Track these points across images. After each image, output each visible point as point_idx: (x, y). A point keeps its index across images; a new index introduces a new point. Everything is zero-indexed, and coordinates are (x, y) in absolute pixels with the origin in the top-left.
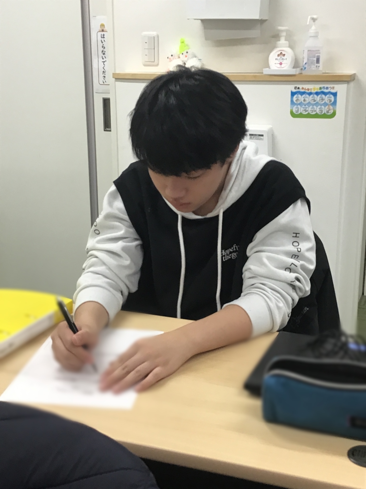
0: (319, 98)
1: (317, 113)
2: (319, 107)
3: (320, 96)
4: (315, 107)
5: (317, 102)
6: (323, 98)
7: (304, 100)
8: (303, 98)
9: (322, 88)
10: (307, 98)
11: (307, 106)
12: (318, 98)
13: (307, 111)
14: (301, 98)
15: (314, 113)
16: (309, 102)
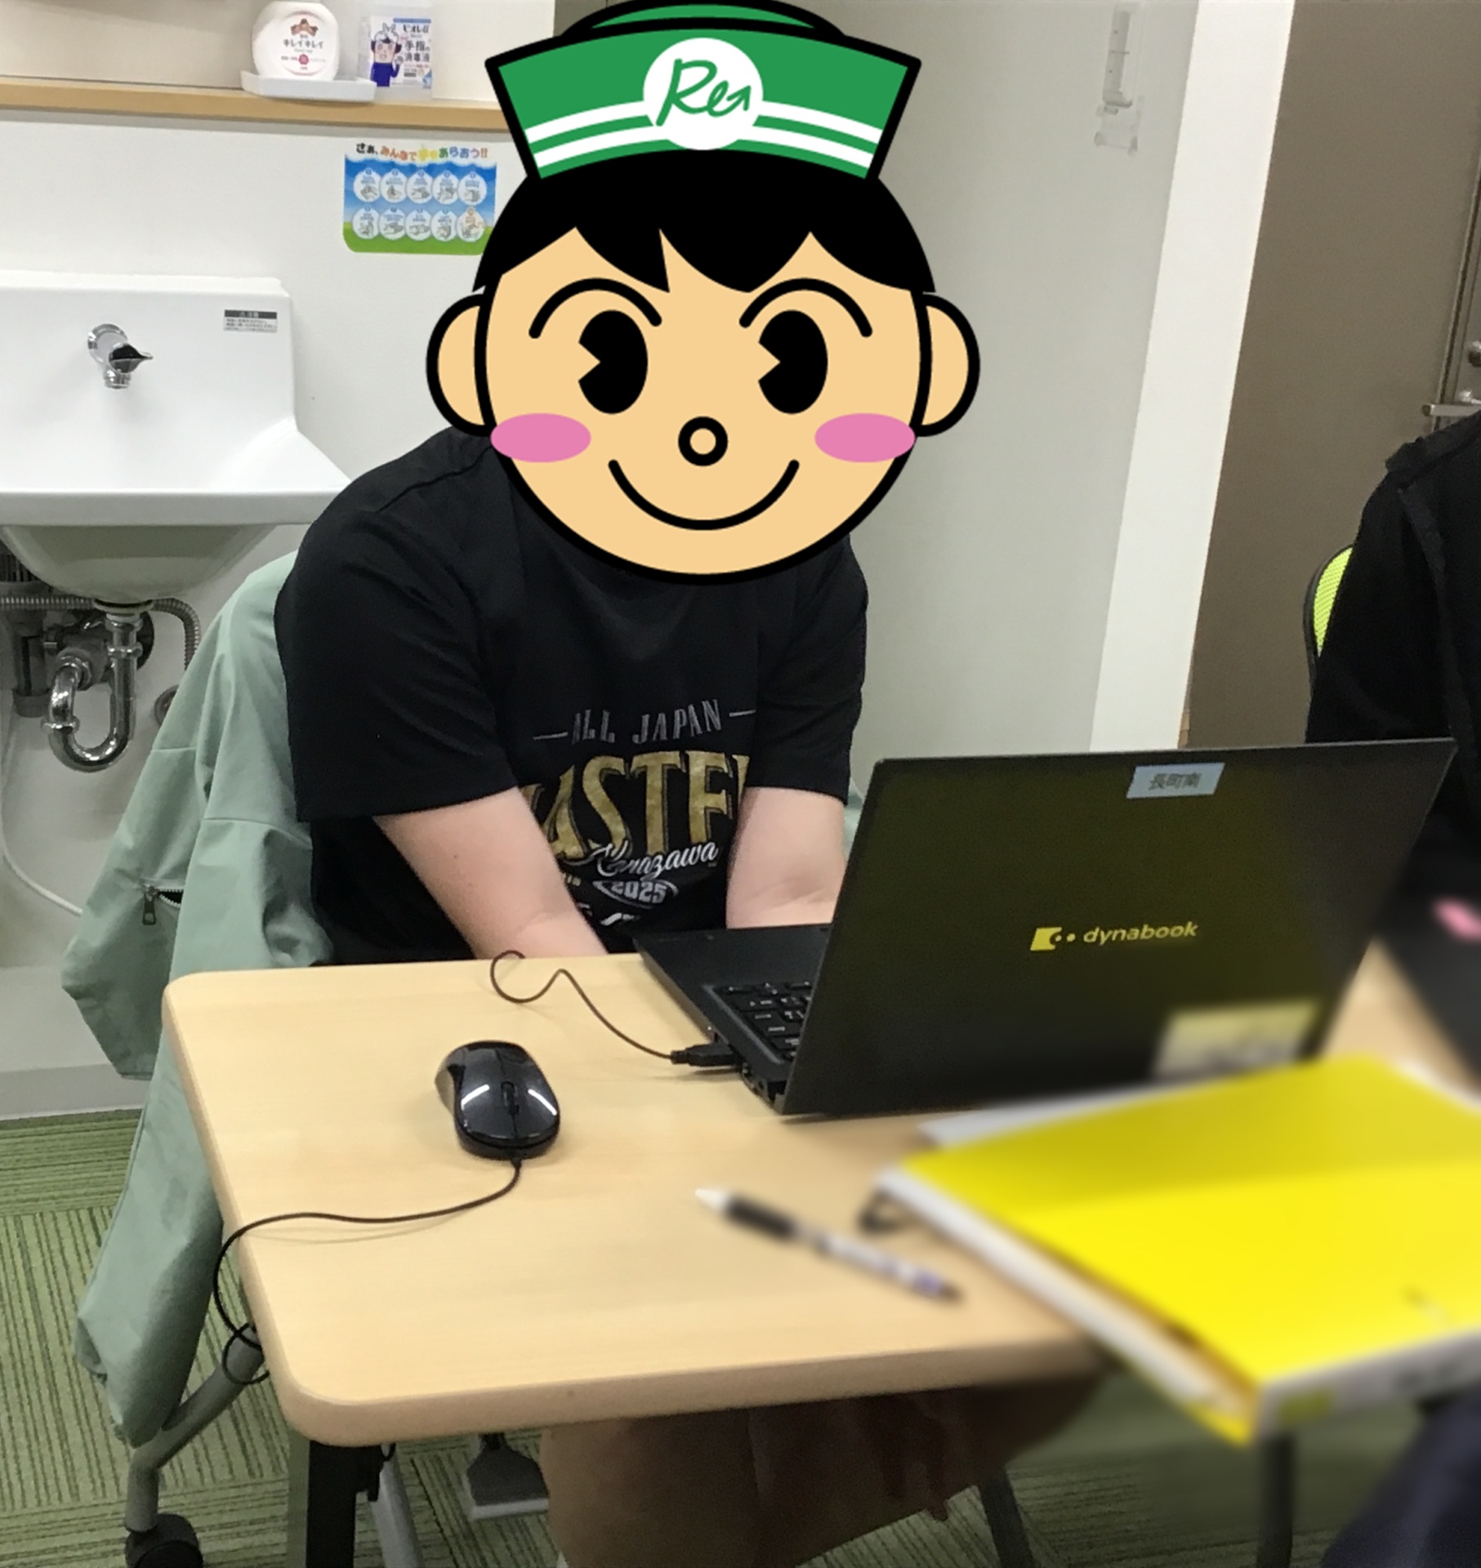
0: (439, 186)
1: (432, 237)
2: (440, 214)
3: (440, 178)
4: (426, 215)
5: (433, 198)
6: (452, 184)
7: (392, 192)
8: (387, 183)
9: (448, 151)
10: (401, 183)
11: (399, 212)
12: (435, 185)
13: (401, 228)
14: (381, 184)
15: (423, 236)
16: (407, 199)
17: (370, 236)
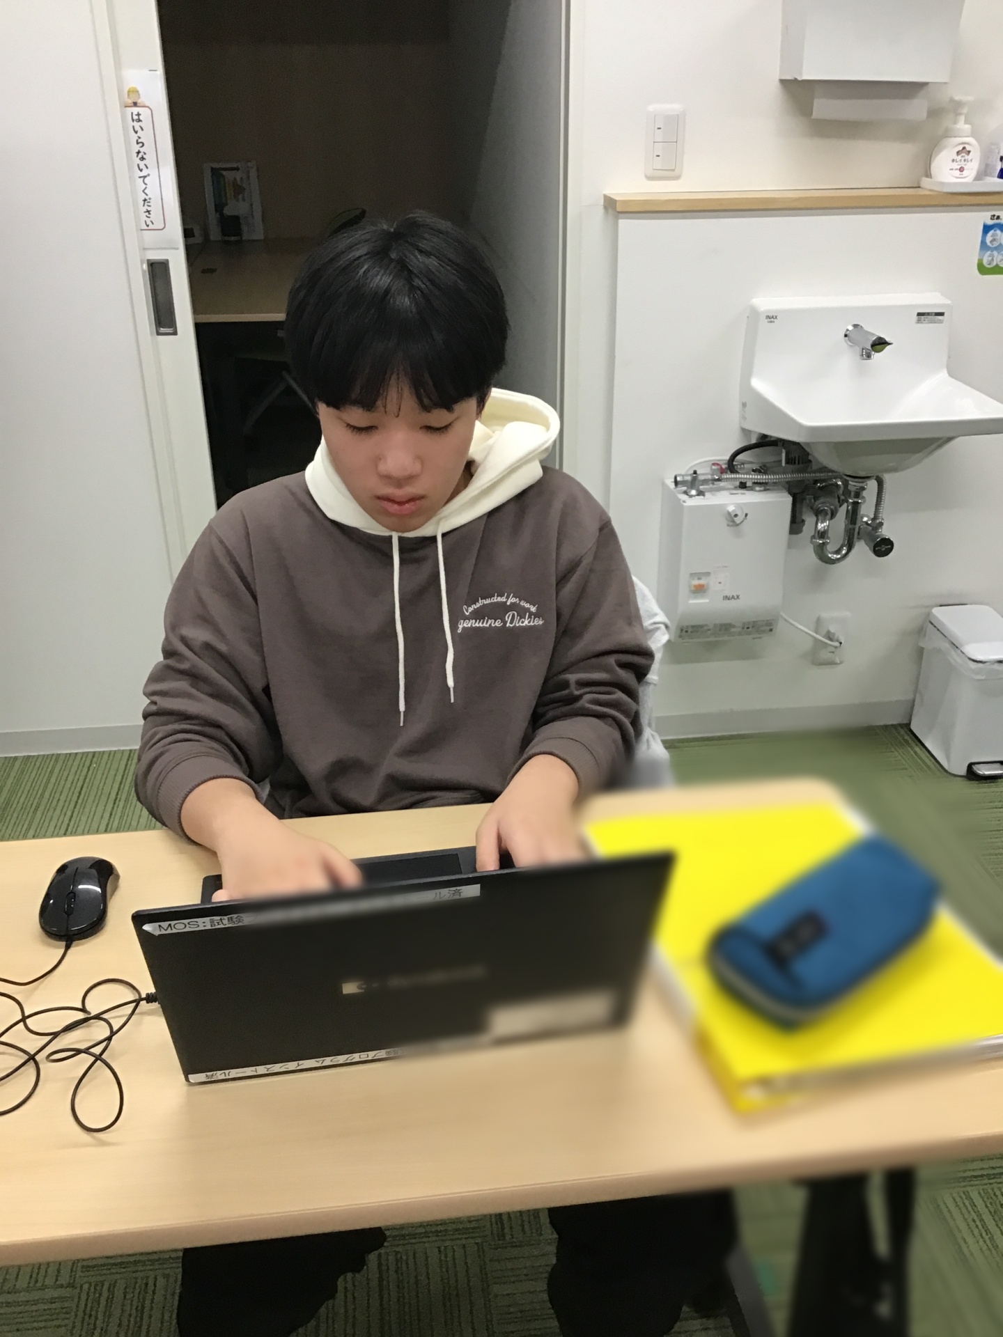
14: (1001, 236)
17: (991, 266)
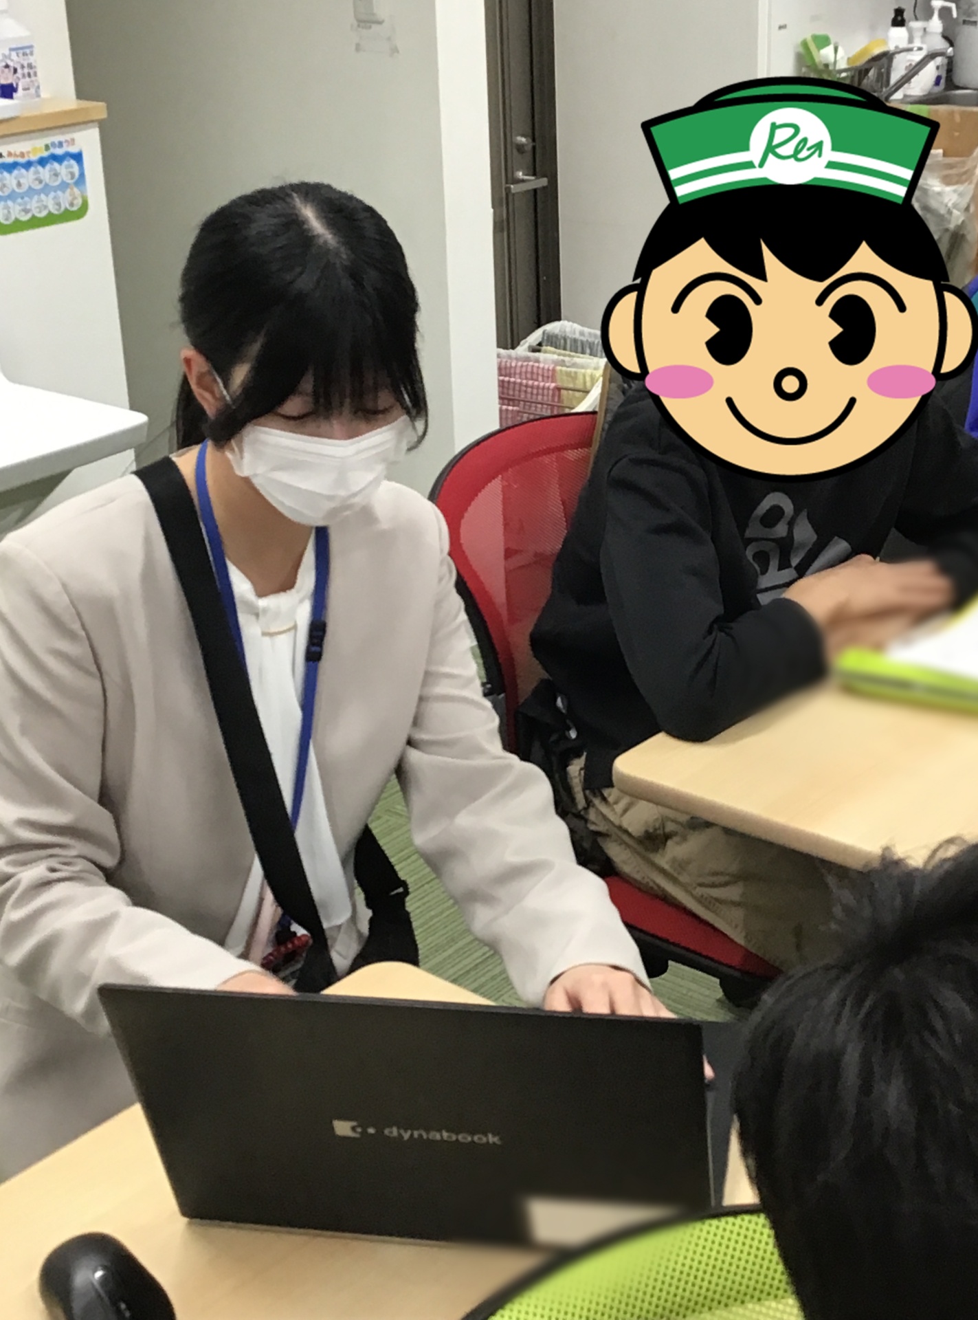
0: (48, 174)
1: (50, 213)
2: (52, 194)
3: (48, 167)
4: (43, 196)
5: (47, 185)
6: (56, 170)
7: (19, 185)
8: (15, 178)
9: (50, 145)
10: (24, 177)
11: (26, 199)
12: (45, 173)
13: (30, 210)
14: (11, 180)
15: (44, 214)
16: (30, 188)
17: (10, 222)
